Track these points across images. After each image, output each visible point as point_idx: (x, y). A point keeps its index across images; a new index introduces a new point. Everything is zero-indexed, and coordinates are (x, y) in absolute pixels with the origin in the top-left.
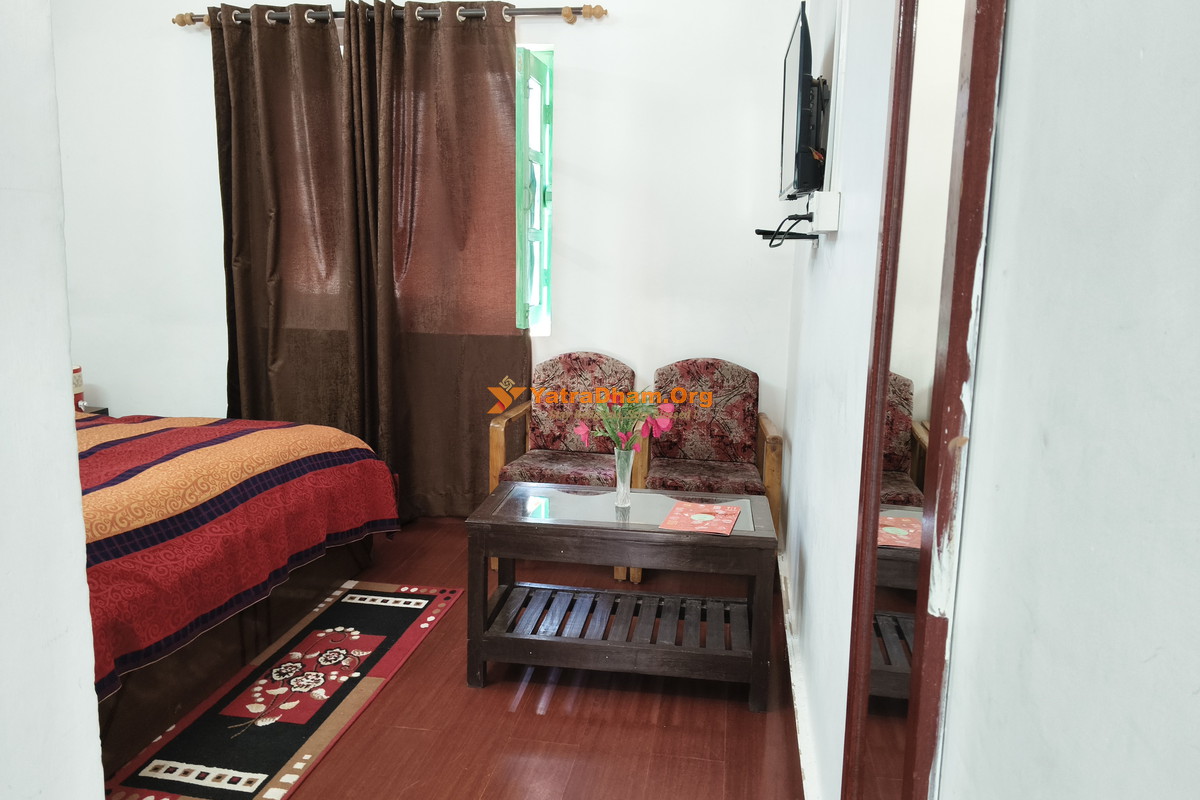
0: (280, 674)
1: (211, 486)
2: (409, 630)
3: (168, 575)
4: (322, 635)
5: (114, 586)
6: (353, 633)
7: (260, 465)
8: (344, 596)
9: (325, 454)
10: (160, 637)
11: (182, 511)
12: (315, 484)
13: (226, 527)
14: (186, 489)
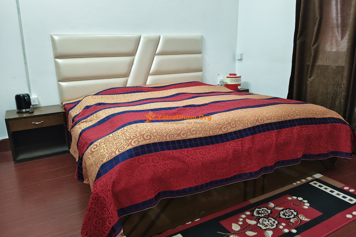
0: (258, 213)
1: (237, 125)
2: (338, 215)
3: (197, 161)
4: (290, 198)
5: (167, 162)
6: (306, 204)
7: (268, 119)
8: (312, 181)
9: (311, 118)
10: (187, 187)
11: (217, 134)
12: (300, 132)
13: (238, 145)
14: (223, 126)
